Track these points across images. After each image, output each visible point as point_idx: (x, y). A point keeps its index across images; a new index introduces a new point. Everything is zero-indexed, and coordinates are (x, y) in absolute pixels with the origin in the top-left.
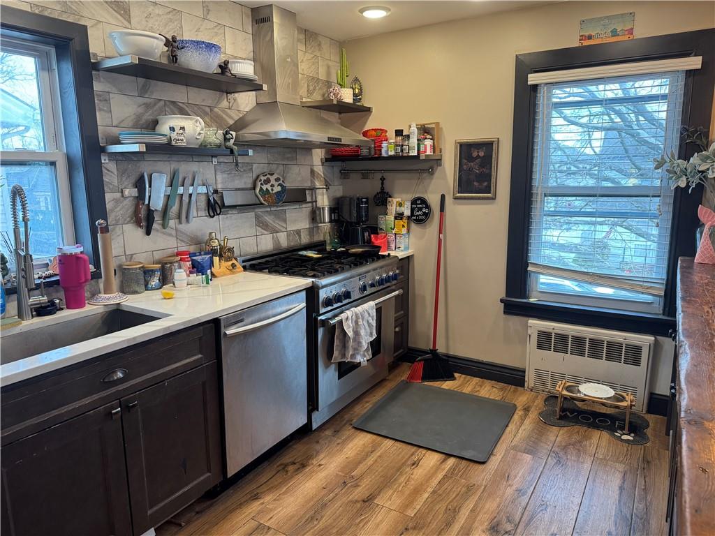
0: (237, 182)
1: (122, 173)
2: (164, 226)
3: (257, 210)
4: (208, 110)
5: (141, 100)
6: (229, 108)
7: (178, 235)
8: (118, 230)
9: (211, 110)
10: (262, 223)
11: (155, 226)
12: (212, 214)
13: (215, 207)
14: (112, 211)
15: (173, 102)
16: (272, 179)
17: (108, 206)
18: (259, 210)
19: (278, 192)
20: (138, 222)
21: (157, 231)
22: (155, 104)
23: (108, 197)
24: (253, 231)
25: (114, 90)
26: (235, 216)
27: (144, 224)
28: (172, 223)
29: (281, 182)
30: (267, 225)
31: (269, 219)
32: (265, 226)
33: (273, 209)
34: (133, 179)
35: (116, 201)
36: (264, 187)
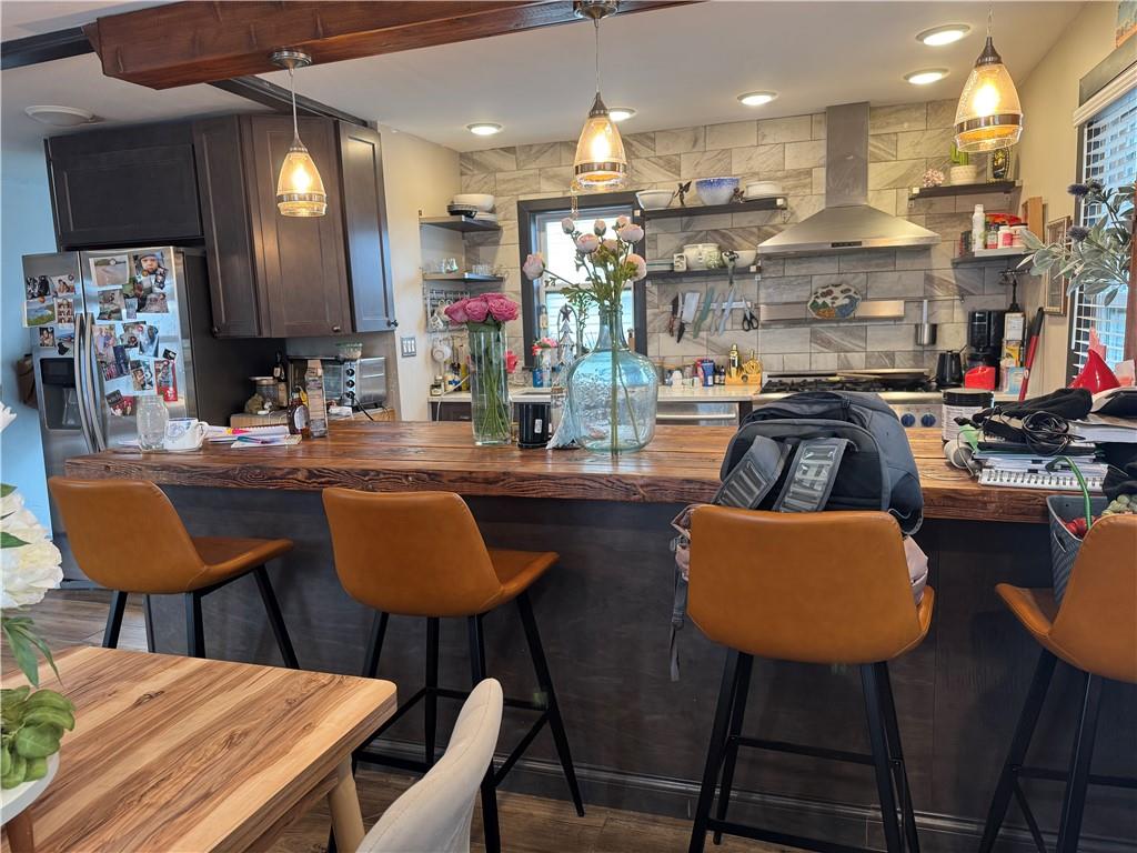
0: (784, 296)
1: (661, 293)
2: (696, 336)
3: (814, 325)
4: (755, 230)
5: (684, 235)
6: (785, 223)
7: (710, 345)
8: (655, 337)
9: (759, 229)
10: (821, 339)
11: (685, 335)
12: (746, 327)
13: (750, 321)
14: (651, 322)
15: (716, 231)
16: (837, 292)
17: (648, 319)
18: (817, 326)
19: (842, 306)
20: (671, 331)
21: (688, 340)
22: (696, 236)
23: (649, 312)
24: (807, 348)
25: (661, 231)
26: (781, 331)
27: (676, 333)
28: (703, 334)
29: (851, 294)
30: (830, 342)
31: (832, 335)
32: (827, 344)
33: (841, 324)
34: (672, 298)
35: (656, 315)
36: (820, 301)
